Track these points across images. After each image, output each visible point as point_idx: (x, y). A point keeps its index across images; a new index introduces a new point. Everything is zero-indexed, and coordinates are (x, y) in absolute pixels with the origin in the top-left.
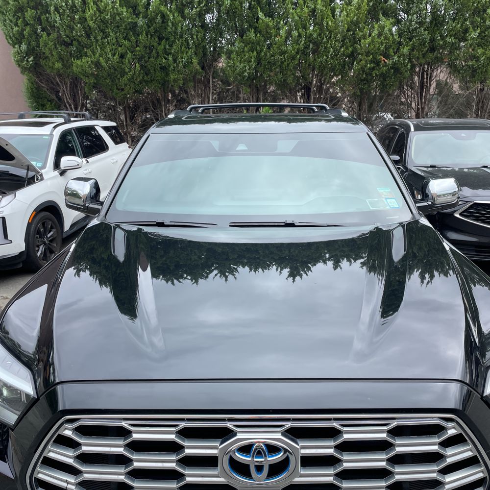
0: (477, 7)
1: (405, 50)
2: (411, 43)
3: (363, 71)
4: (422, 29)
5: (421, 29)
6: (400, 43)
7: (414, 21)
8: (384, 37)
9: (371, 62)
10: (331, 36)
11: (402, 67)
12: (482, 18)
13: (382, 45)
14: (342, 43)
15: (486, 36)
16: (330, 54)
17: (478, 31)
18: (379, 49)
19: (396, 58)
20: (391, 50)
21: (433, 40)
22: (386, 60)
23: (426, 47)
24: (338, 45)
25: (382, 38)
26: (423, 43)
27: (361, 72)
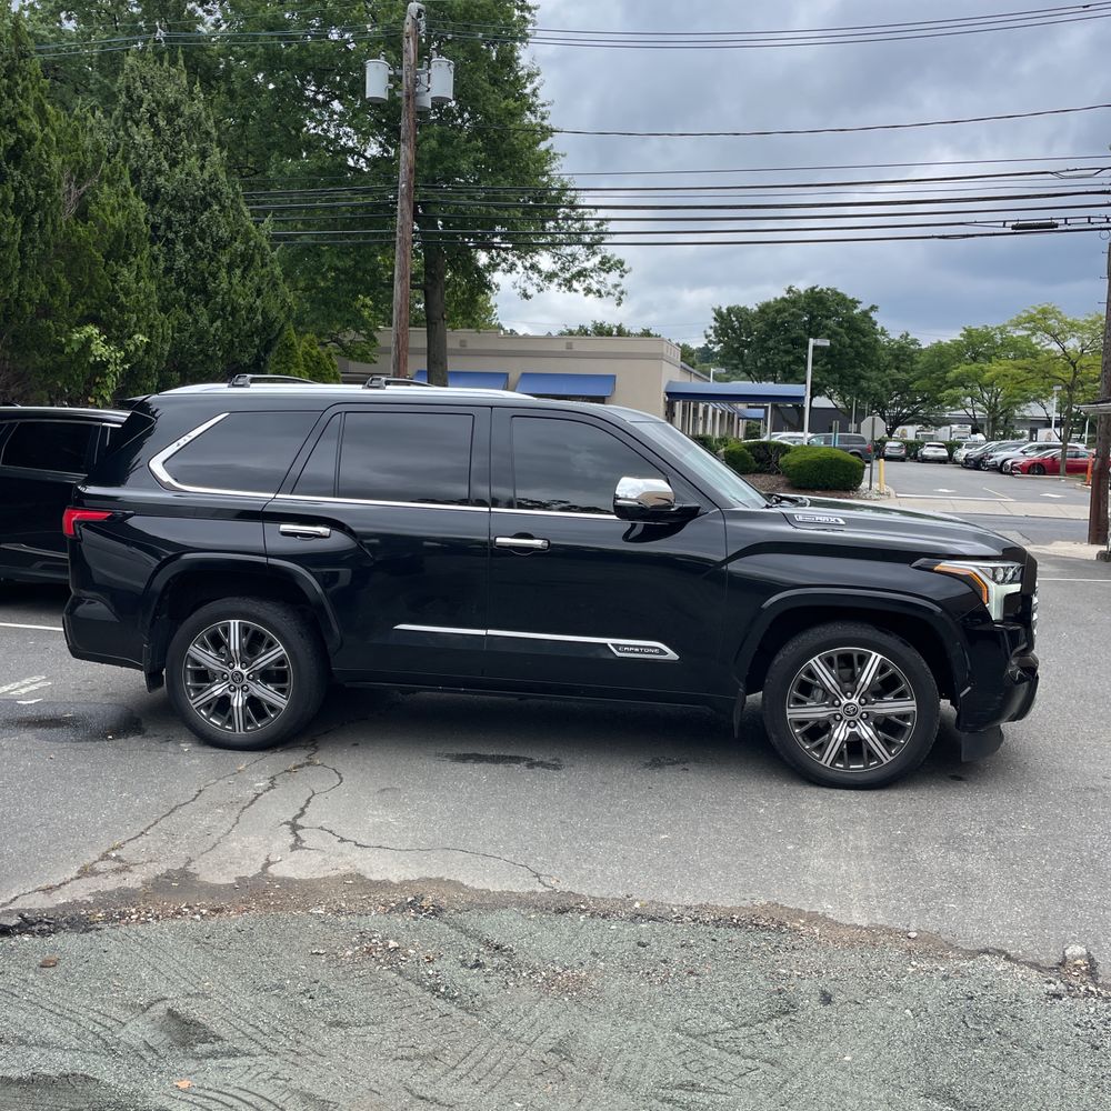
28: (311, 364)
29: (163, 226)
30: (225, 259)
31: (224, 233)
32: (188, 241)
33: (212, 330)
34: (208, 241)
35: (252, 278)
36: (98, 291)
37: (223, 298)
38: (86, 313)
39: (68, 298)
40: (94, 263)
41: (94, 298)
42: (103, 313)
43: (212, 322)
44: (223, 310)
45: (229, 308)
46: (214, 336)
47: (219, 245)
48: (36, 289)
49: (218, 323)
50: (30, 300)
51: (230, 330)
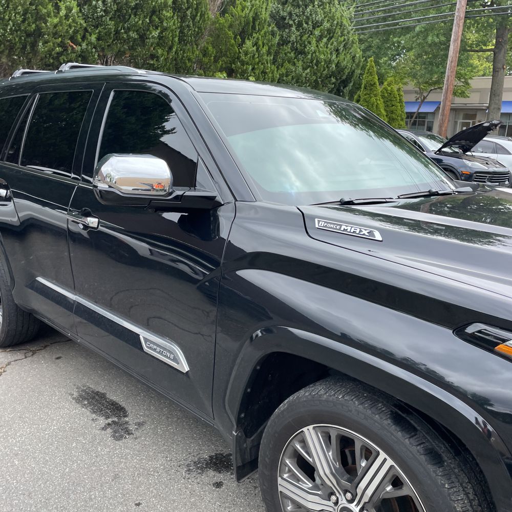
0: (154, 7)
1: (93, 38)
2: (97, 31)
3: (50, 55)
4: (108, 18)
5: (106, 18)
6: (86, 30)
7: (99, 8)
8: (72, 19)
9: (59, 45)
10: (8, 7)
11: (89, 56)
12: (159, 19)
13: (71, 29)
14: (23, 17)
15: (163, 37)
16: (9, 27)
17: (158, 31)
18: (67, 32)
19: (84, 45)
20: (79, 37)
21: (117, 32)
22: (75, 46)
23: (110, 38)
24: (19, 19)
25: (70, 20)
26: (108, 34)
27: (48, 56)
28: (386, 95)
29: (288, 18)
30: (317, 32)
31: (319, 18)
32: (299, 25)
33: (304, 74)
34: (310, 23)
35: (333, 43)
36: (230, 54)
37: (312, 56)
38: (224, 66)
39: (212, 58)
40: (228, 38)
41: (228, 57)
42: (233, 66)
43: (304, 69)
44: (312, 62)
45: (315, 61)
46: (306, 78)
47: (316, 25)
48: (193, 53)
49: (308, 70)
50: (189, 60)
51: (315, 74)
